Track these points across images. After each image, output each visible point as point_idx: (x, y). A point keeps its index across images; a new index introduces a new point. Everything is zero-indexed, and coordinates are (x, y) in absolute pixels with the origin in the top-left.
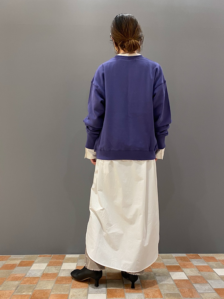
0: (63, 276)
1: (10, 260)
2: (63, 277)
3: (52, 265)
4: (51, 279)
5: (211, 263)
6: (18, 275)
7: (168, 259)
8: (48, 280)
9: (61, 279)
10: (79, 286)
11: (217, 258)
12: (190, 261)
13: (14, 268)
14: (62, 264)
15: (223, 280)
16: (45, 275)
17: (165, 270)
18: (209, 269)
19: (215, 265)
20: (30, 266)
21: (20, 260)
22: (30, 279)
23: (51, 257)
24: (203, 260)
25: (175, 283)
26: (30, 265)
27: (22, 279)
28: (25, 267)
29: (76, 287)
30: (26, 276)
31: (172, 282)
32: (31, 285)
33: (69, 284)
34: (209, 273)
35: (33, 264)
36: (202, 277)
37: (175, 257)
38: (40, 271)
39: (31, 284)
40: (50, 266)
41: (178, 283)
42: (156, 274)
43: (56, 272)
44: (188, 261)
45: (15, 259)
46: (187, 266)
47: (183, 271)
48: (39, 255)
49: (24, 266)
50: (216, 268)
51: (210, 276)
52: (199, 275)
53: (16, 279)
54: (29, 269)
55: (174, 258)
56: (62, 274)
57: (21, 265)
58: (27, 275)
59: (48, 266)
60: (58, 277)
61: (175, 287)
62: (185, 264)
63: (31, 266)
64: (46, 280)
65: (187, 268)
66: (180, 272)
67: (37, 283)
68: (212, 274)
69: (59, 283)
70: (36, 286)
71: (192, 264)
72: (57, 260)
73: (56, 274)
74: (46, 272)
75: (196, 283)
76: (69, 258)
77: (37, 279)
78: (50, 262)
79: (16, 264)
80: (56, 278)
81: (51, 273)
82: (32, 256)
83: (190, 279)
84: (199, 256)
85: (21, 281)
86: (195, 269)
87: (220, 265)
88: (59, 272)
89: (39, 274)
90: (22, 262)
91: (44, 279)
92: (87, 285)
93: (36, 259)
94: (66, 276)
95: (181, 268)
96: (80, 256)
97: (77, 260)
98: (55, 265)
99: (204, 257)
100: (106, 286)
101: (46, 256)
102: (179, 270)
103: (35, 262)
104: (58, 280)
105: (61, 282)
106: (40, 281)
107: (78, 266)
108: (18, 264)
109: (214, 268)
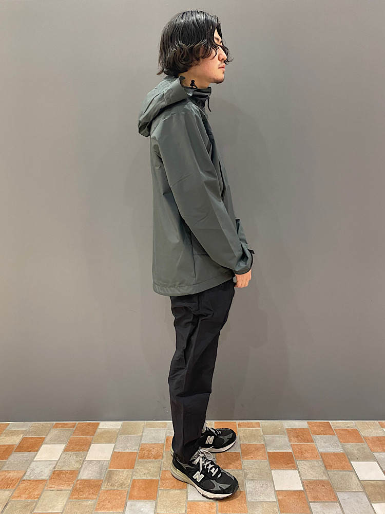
0: (86, 478)
1: (6, 436)
2: (85, 480)
3: (73, 450)
4: (64, 485)
5: (352, 447)
6: (12, 475)
7: (275, 433)
8: (60, 488)
9: (81, 486)
10: (109, 505)
11: (363, 434)
12: (312, 441)
13: (9, 456)
14: (90, 445)
15: (365, 493)
16: (57, 475)
17: (265, 463)
18: (344, 463)
19: (356, 452)
20: (35, 451)
21: (22, 435)
22: (31, 484)
23: (74, 429)
24: (336, 438)
25: (279, 500)
26: (36, 449)
27: (17, 484)
28: (26, 454)
29: (104, 509)
30: (24, 478)
31: (274, 496)
32: (30, 500)
33: (92, 499)
34: (341, 473)
35: (41, 446)
36: (328, 483)
37: (288, 430)
38: (50, 464)
39: (29, 497)
40: (70, 451)
41: (284, 497)
42: (248, 476)
43: (77, 466)
44: (308, 441)
45: (13, 433)
46: (306, 455)
47: (295, 468)
48: (55, 422)
49: (26, 451)
50: (358, 459)
51: (343, 482)
52: (325, 478)
53: (7, 484)
54: (32, 461)
55: (283, 433)
56: (85, 475)
57: (21, 448)
58: (27, 474)
59: (66, 450)
60: (78, 481)
61: (276, 509)
62: (303, 450)
63: (37, 451)
64: (57, 487)
65: (305, 459)
66: (290, 468)
67: (40, 496)
68: (349, 475)
69: (76, 496)
70: (37, 503)
71: (314, 449)
72: (82, 435)
73: (75, 473)
74: (59, 468)
75: (316, 499)
76: (103, 430)
77: (41, 485)
78: (70, 440)
79: (13, 445)
80: (74, 483)
81: (68, 470)
82: (43, 425)
83: (306, 488)
84: (331, 427)
85: (15, 490)
86: (318, 463)
87: (366, 450)
88: (82, 467)
89: (46, 473)
90: (24, 439)
91: (52, 484)
92: (123, 503)
93: (49, 433)
94: (91, 478)
95: (293, 460)
96: (123, 425)
97: (116, 436)
98: (77, 449)
99: (339, 431)
100: (156, 508)
101: (66, 424)
102: (290, 463)
103: (46, 440)
104: (76, 489)
105: (81, 493)
106: (46, 490)
107: (116, 452)
108: (16, 446)
109: (354, 460)
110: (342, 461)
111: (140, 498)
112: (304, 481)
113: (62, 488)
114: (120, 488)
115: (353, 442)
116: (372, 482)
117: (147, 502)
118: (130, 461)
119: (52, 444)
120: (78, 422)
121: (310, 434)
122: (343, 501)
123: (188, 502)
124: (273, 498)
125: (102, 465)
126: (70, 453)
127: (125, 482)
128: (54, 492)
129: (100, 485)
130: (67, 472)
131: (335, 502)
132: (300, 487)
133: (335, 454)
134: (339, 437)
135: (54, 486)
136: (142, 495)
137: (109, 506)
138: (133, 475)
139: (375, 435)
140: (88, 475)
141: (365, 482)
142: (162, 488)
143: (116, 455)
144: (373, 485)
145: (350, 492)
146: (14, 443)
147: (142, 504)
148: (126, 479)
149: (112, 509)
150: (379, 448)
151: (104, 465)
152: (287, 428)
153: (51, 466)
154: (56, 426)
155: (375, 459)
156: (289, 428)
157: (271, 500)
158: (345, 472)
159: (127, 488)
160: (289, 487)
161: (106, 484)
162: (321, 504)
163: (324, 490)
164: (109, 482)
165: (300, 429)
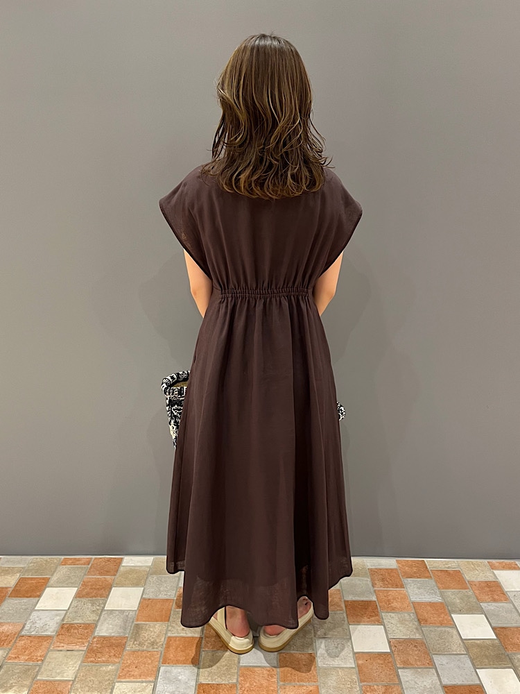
0: (105, 634)
2: (104, 638)
3: (87, 595)
4: (76, 643)
5: (453, 596)
6: (5, 628)
8: (70, 647)
9: (99, 645)
11: (468, 576)
12: (402, 586)
13: (2, 602)
14: (111, 589)
15: (469, 656)
16: (67, 629)
18: (442, 616)
19: (458, 601)
20: (36, 597)
21: (18, 575)
22: (31, 642)
23: (89, 566)
24: (432, 582)
25: (358, 666)
26: (38, 593)
27: (13, 641)
28: (25, 600)
29: (129, 677)
30: (23, 633)
31: (352, 661)
32: (31, 663)
33: (114, 663)
34: (439, 629)
35: (44, 590)
36: (423, 644)
37: (371, 570)
38: (57, 615)
39: (30, 659)
40: (83, 597)
41: (366, 661)
42: (319, 633)
43: (94, 617)
44: (397, 586)
45: (7, 571)
47: (380, 622)
48: (63, 557)
49: (24, 596)
50: (460, 612)
51: (440, 641)
52: (418, 636)
54: (33, 610)
56: (104, 629)
57: (18, 592)
58: (26, 628)
59: (78, 596)
60: (94, 638)
61: (355, 677)
62: (390, 598)
63: (39, 596)
64: (66, 647)
65: (393, 610)
66: (373, 623)
67: (45, 657)
68: (449, 633)
69: (92, 659)
70: (40, 667)
71: (405, 597)
72: (101, 574)
73: (90, 627)
74: (70, 620)
75: (407, 665)
76: (128, 568)
77: (45, 643)
78: (84, 582)
79: (6, 588)
80: (89, 642)
81: (80, 624)
82: (46, 561)
83: (393, 649)
84: (427, 568)
85: (10, 650)
86: (409, 616)
87: (471, 599)
88: (99, 619)
89: (51, 627)
90: (21, 580)
91: (60, 643)
92: (154, 669)
93: (54, 572)
94: (113, 634)
95: (378, 612)
96: (154, 562)
97: (145, 577)
98: (94, 594)
99: (436, 573)
100: (198, 675)
101: (79, 560)
102: (373, 616)
103: (51, 582)
104: (91, 649)
105: (99, 655)
106: (52, 651)
107: (145, 599)
108: (11, 590)
109: (455, 612)
110: (441, 614)
111: (177, 662)
112: (391, 640)
113: (74, 648)
114: (150, 649)
115: (455, 588)
116: (478, 642)
117: (187, 668)
118: (164, 612)
119: (60, 587)
120: (94, 557)
121: (399, 576)
122: (440, 666)
123: (240, 668)
124: (351, 663)
125: (127, 616)
126: (84, 600)
127: (158, 640)
128: (61, 652)
129: (125, 645)
130: (80, 625)
131: (430, 668)
132: (386, 649)
133: (432, 604)
134: (436, 582)
135: (62, 645)
136: (179, 658)
137: (136, 673)
138: (167, 630)
139: (483, 579)
140: (107, 630)
141: (470, 641)
142: (207, 649)
143: (145, 603)
144: (478, 646)
145: (450, 654)
146: (8, 585)
147: (179, 670)
148: (158, 636)
149: (140, 676)
150: (487, 597)
151: (129, 616)
152: (370, 567)
153: (58, 618)
154: (65, 563)
155: (482, 612)
156: (373, 567)
157: (349, 665)
158: (443, 629)
159: (160, 649)
160: (372, 648)
161: (132, 643)
162: (412, 671)
163: (416, 652)
164: (135, 640)
165: (387, 569)
